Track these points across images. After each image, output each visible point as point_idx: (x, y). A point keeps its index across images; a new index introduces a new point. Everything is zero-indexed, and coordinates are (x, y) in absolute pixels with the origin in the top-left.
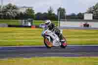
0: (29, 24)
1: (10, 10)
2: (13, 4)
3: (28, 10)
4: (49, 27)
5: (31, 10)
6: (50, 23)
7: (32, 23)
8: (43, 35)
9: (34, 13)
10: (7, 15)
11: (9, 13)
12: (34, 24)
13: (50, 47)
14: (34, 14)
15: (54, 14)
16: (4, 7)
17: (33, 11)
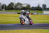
9: (30, 7)
11: (18, 7)
15: (40, 7)
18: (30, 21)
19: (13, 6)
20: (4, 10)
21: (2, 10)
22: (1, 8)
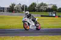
0: (54, 15)
1: (42, 6)
2: (44, 3)
3: (54, 6)
4: (27, 16)
5: (55, 6)
6: (29, 13)
7: (56, 14)
8: (23, 22)
10: (40, 9)
11: (41, 8)
12: (57, 15)
13: (28, 30)
14: (57, 9)
16: (38, 5)
17: (57, 6)
18: (37, 25)
19: (35, 8)
20: (24, 12)
21: (22, 12)
22: (21, 9)
